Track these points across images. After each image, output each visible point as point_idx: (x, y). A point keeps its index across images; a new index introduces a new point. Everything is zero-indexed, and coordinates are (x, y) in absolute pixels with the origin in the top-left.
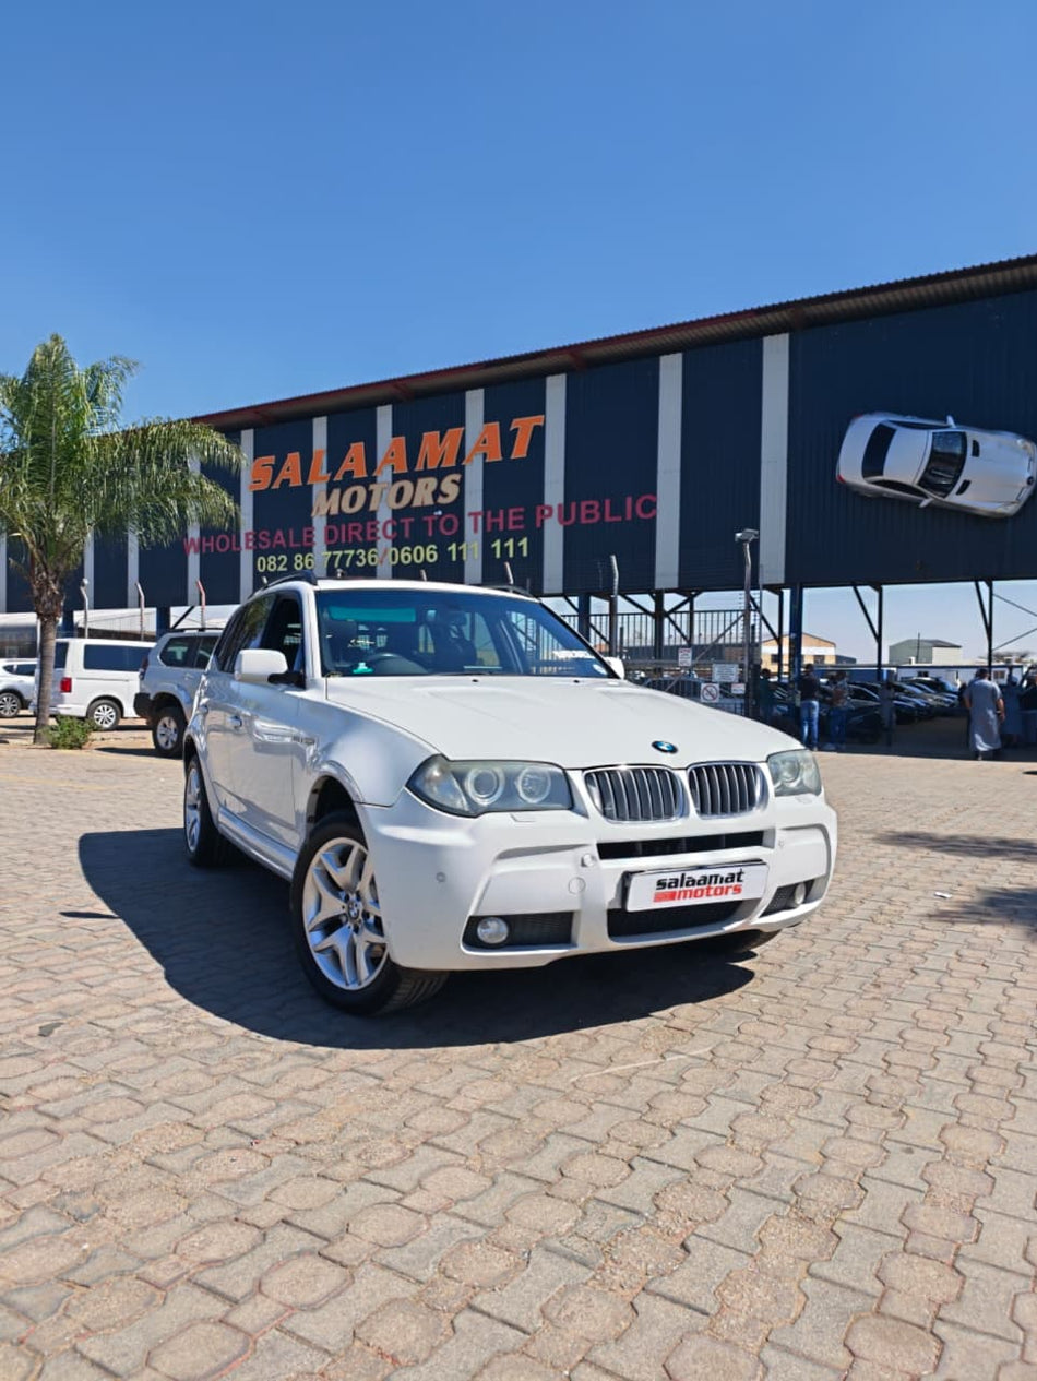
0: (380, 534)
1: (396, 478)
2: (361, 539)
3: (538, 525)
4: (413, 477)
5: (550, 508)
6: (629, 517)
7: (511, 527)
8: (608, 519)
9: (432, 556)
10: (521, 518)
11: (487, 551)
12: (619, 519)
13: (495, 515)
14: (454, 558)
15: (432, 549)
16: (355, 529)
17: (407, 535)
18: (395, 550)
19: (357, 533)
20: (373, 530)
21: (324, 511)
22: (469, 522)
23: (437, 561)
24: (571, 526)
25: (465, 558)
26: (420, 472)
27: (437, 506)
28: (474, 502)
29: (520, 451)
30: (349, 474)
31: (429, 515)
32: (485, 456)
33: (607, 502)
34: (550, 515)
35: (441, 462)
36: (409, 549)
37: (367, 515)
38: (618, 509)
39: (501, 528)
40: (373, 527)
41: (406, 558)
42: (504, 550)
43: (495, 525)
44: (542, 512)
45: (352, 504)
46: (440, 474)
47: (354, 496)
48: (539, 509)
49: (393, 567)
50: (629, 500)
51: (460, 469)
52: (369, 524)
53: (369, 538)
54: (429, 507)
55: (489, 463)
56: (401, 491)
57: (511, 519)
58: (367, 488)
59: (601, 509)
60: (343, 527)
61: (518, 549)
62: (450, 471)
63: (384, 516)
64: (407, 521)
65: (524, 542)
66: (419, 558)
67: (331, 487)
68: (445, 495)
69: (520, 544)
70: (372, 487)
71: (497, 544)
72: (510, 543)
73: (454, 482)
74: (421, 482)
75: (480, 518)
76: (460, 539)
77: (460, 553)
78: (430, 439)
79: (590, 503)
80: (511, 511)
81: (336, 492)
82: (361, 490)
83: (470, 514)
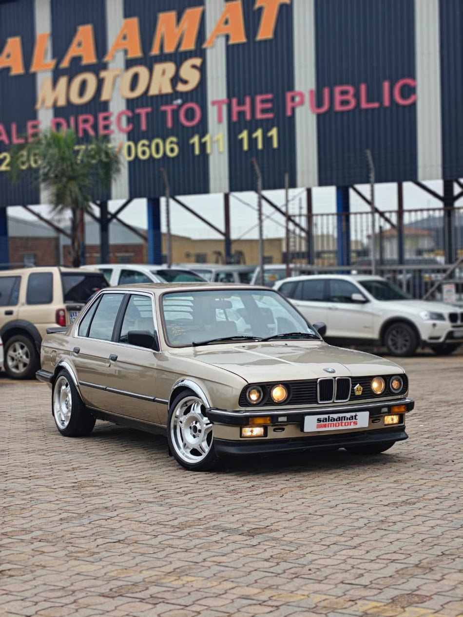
0: (113, 127)
1: (130, 63)
2: (92, 133)
3: (289, 113)
4: (148, 62)
5: (301, 95)
6: (387, 102)
7: (259, 116)
8: (364, 105)
9: (172, 150)
10: (269, 105)
11: (234, 143)
12: (376, 105)
13: (241, 103)
14: (197, 152)
15: (172, 143)
16: (86, 121)
17: (144, 127)
18: (132, 144)
19: (88, 127)
20: (106, 123)
21: (49, 103)
22: (212, 112)
23: (178, 156)
24: (325, 114)
25: (209, 151)
26: (155, 56)
27: (176, 94)
28: (217, 89)
29: (266, 31)
30: (76, 60)
31: (167, 104)
32: (227, 37)
33: (363, 88)
34: (302, 103)
35: (179, 45)
36: (146, 142)
37: (98, 106)
38: (374, 95)
39: (248, 117)
40: (106, 119)
41: (144, 153)
42: (252, 141)
43: (241, 114)
44: (293, 99)
45: (82, 92)
46: (178, 58)
47: (84, 85)
48: (289, 95)
49: (130, 163)
50: (386, 85)
51: (200, 52)
52: (101, 116)
53: (102, 132)
54: (167, 95)
55: (233, 45)
56: (135, 79)
57: (259, 106)
58: (97, 75)
59: (357, 95)
60: (72, 120)
61: (267, 140)
62: (189, 55)
63: (117, 107)
64: (143, 112)
65: (274, 132)
66: (157, 151)
67: (57, 74)
68: (185, 82)
69: (270, 134)
70: (103, 74)
71: (244, 135)
72: (259, 134)
73: (194, 67)
74: (158, 68)
75: (224, 108)
76: (202, 129)
77: (203, 146)
78: (166, 20)
79: (345, 88)
80: (259, 98)
81: (63, 81)
82: (91, 79)
83: (214, 103)
